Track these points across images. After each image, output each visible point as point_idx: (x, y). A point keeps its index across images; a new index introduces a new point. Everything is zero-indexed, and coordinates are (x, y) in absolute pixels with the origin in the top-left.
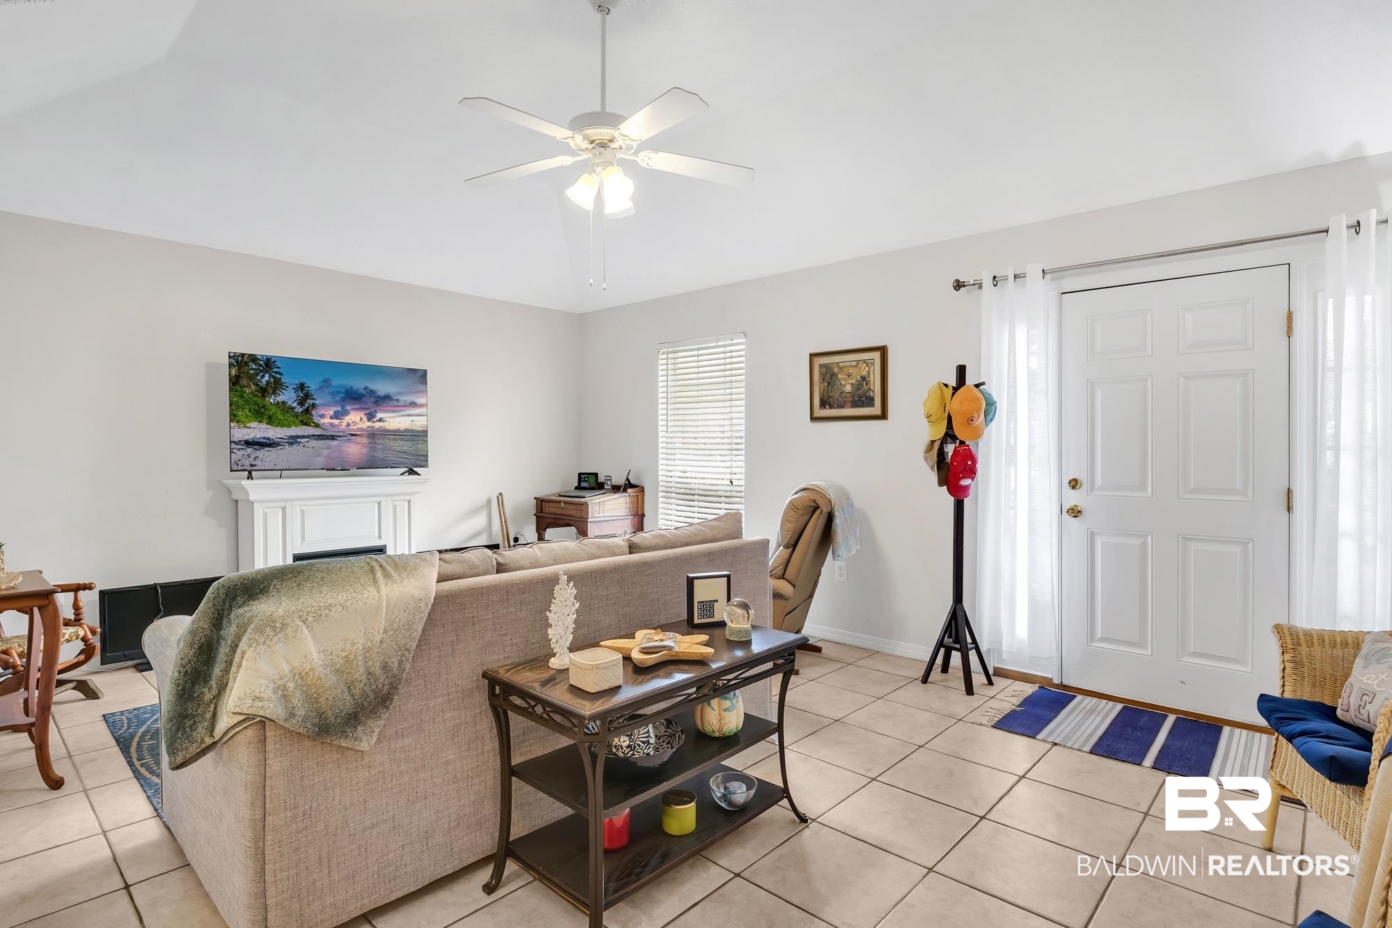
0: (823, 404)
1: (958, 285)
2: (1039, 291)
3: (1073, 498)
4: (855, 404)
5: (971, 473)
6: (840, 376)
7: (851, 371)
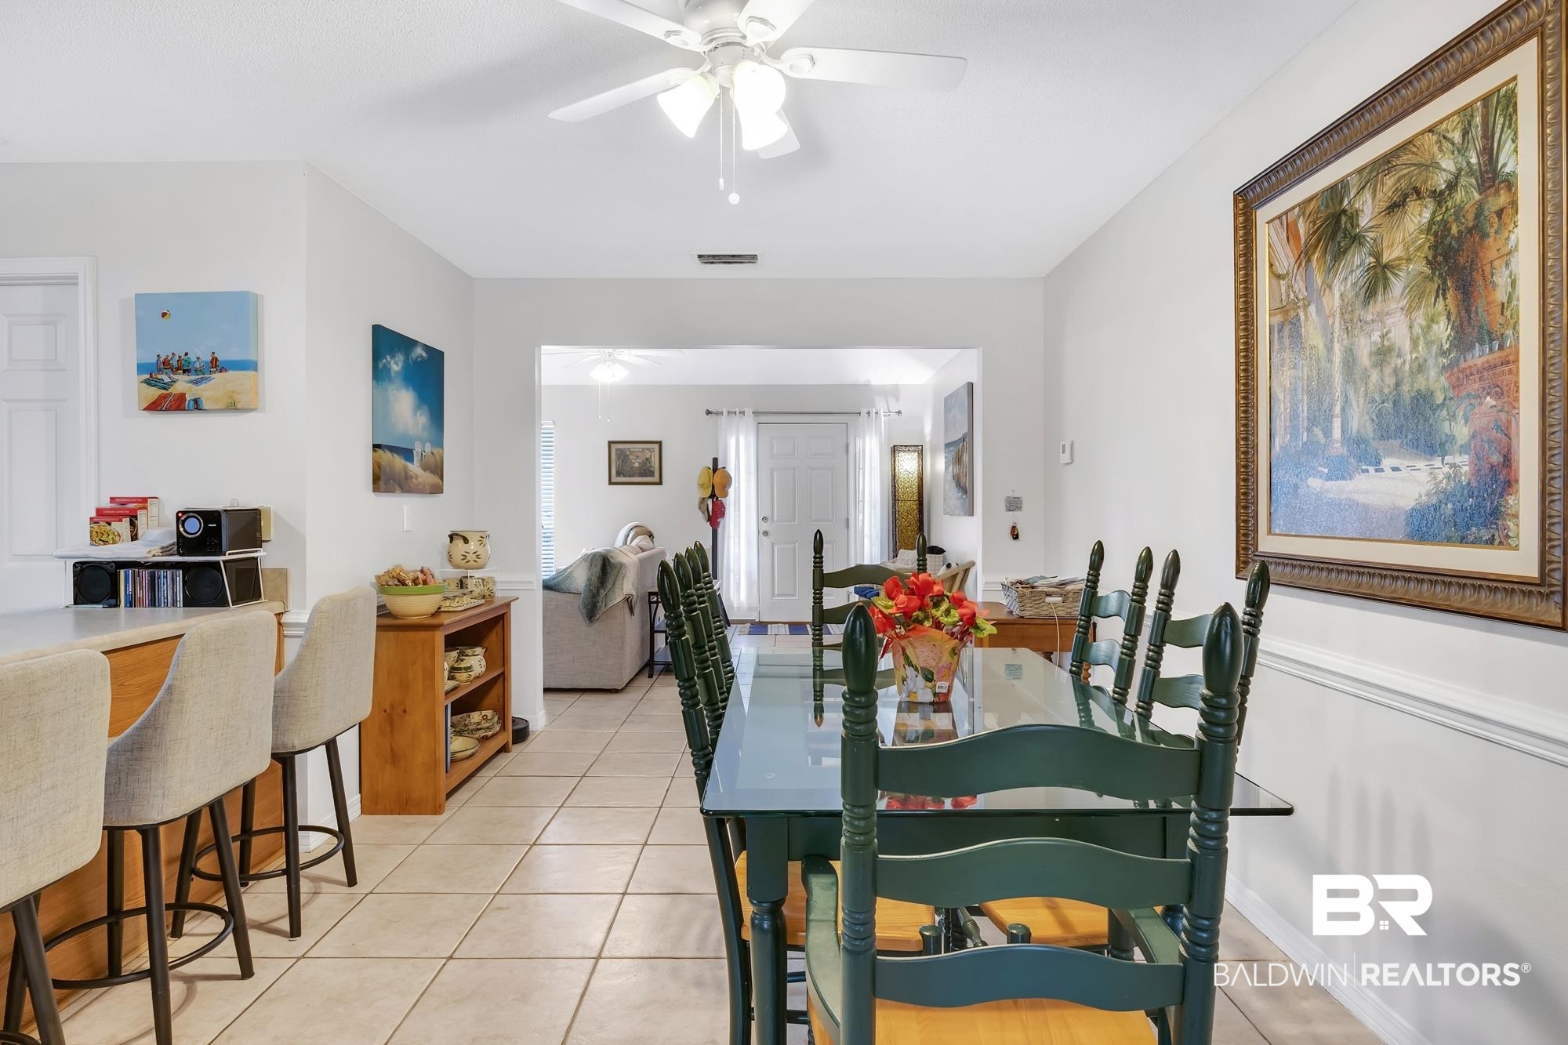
0: (618, 474)
1: (708, 413)
2: (749, 420)
3: (765, 526)
4: (641, 475)
5: (723, 514)
6: (631, 457)
7: (639, 454)
